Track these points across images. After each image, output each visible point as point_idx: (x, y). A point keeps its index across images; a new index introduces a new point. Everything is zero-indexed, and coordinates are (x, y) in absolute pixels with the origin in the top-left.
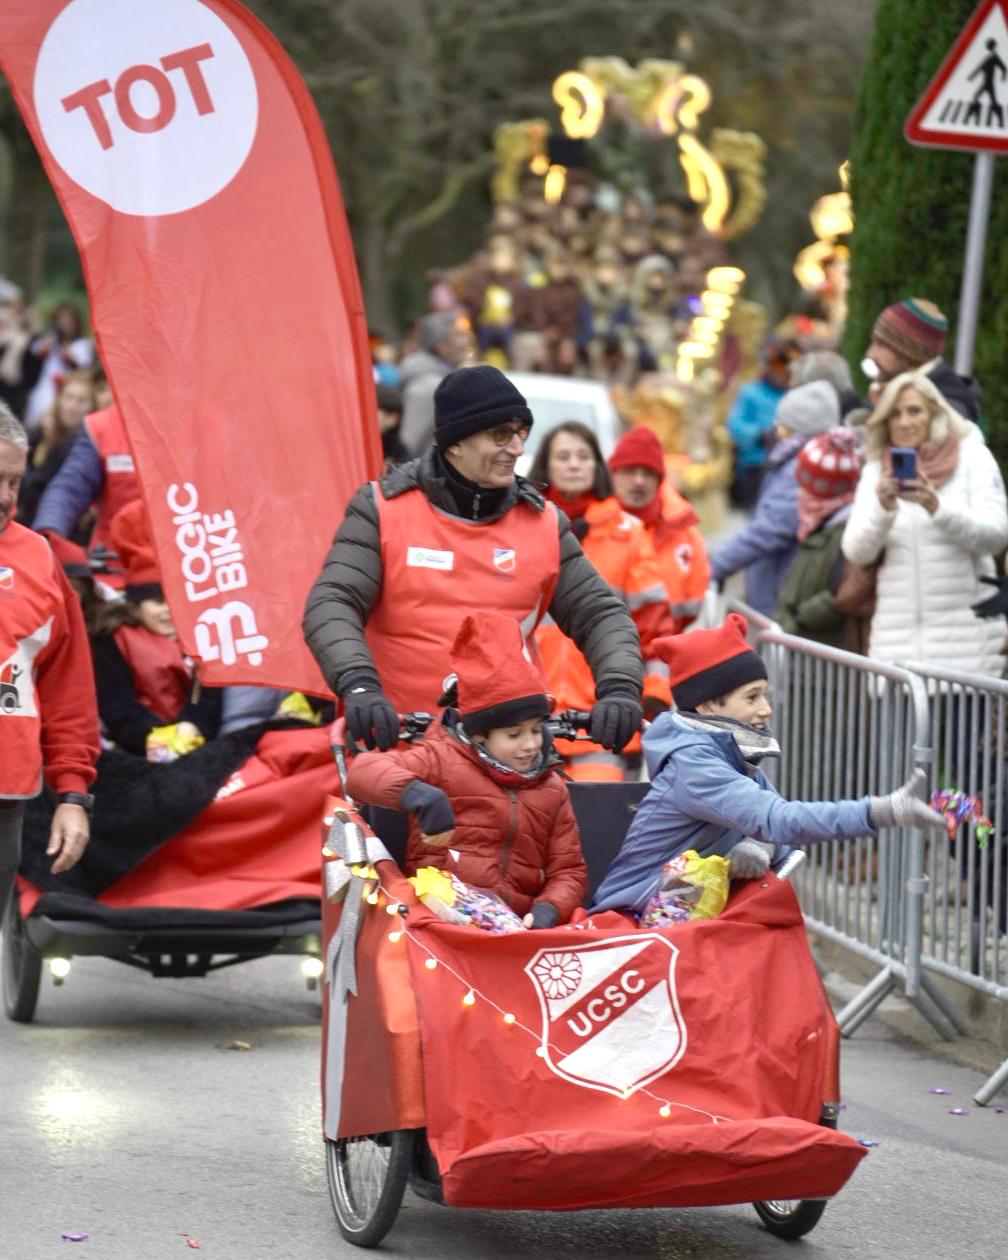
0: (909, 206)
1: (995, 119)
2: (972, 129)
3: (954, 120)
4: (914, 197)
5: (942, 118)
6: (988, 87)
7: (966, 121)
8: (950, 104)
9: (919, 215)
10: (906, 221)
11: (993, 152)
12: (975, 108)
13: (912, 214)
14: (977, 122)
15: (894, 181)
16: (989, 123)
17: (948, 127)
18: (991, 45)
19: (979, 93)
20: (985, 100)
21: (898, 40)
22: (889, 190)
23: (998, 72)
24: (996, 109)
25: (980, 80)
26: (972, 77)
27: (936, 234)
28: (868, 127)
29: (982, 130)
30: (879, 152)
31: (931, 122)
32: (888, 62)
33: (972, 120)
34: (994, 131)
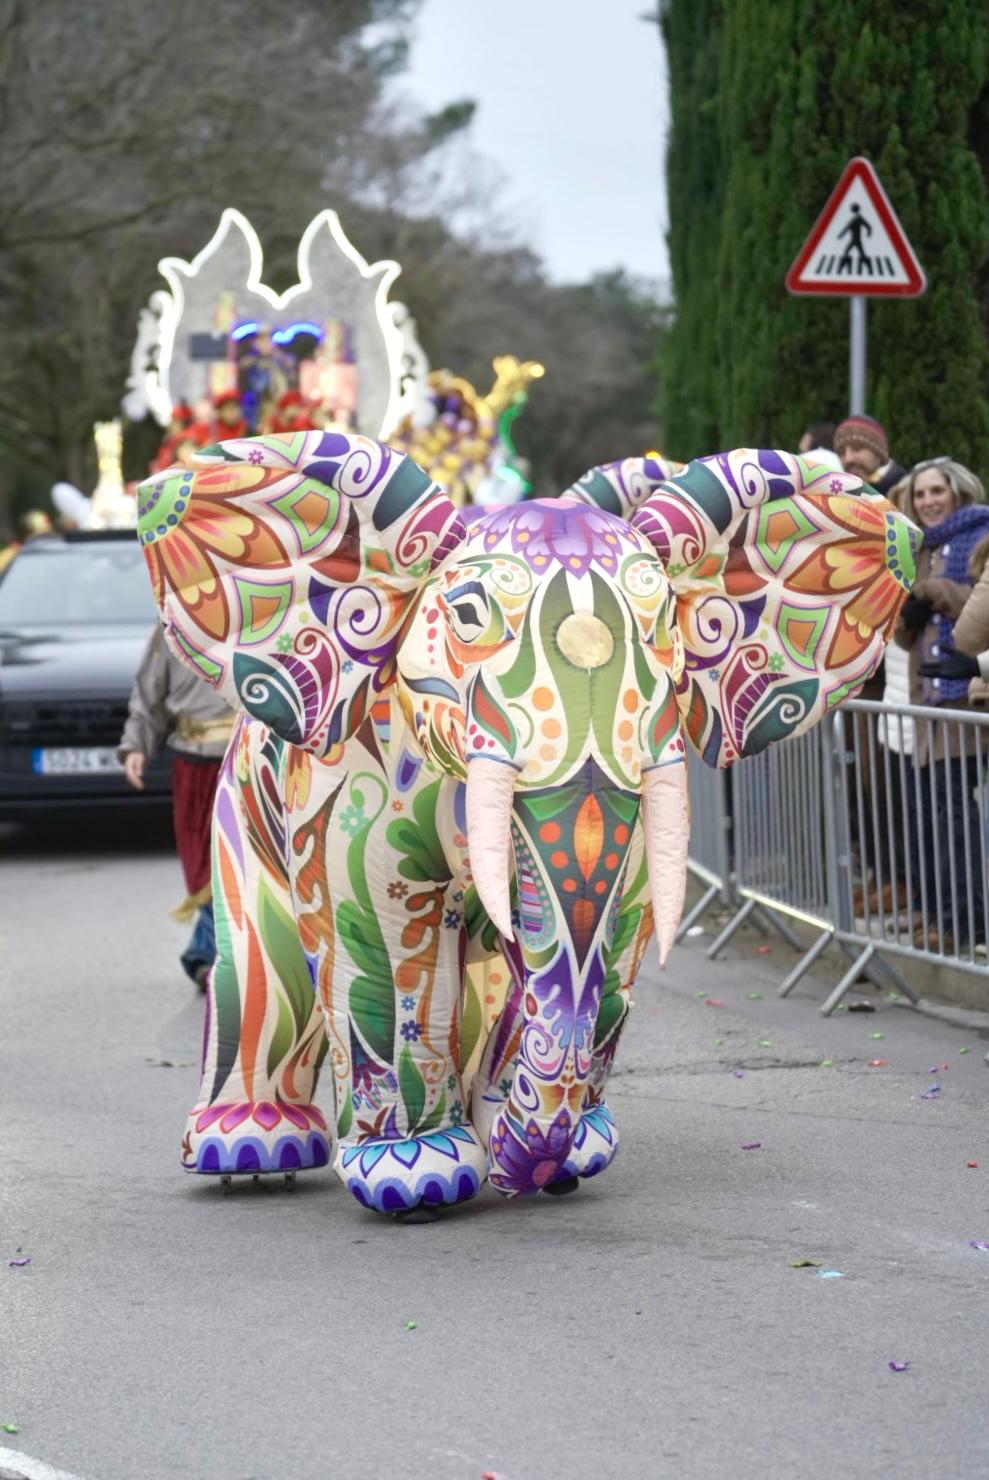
0: (782, 348)
1: (865, 269)
2: (845, 278)
3: (829, 271)
4: (785, 340)
5: (818, 271)
6: (856, 242)
7: (839, 271)
8: (824, 259)
9: (791, 354)
10: (781, 360)
11: (865, 295)
12: (846, 261)
13: (786, 354)
14: (850, 272)
15: (765, 329)
16: (860, 272)
17: (823, 277)
18: (855, 208)
19: (849, 249)
20: (855, 254)
21: (757, 214)
22: (763, 335)
23: (864, 231)
24: (865, 260)
25: (848, 237)
26: (841, 235)
27: (806, 369)
28: (735, 286)
29: (853, 278)
30: (749, 306)
31: (809, 275)
32: (749, 233)
33: (845, 270)
34: (865, 278)
